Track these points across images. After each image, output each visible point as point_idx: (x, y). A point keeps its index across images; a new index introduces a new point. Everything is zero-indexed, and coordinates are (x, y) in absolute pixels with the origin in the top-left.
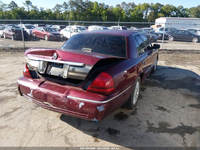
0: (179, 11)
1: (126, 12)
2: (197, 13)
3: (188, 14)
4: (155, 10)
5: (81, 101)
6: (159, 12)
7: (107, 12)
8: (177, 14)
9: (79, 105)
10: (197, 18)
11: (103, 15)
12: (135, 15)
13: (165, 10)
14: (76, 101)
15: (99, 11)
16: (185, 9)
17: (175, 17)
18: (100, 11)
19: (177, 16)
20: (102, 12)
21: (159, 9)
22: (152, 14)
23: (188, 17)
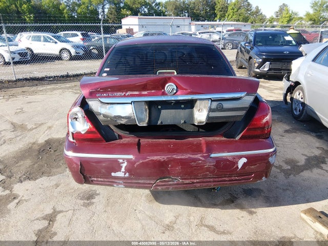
0: (151, 6)
1: (68, 8)
2: (175, 9)
3: (164, 11)
4: (115, 4)
5: (241, 157)
6: (123, 8)
7: (32, 7)
8: (149, 11)
9: (237, 163)
10: (177, 16)
11: (25, 13)
12: (85, 13)
13: (131, 6)
14: (230, 159)
15: (14, 6)
16: (159, 3)
17: (147, 16)
18: (16, 6)
19: (149, 14)
20: (21, 7)
21: (121, 2)
22: (113, 10)
23: (166, 16)
